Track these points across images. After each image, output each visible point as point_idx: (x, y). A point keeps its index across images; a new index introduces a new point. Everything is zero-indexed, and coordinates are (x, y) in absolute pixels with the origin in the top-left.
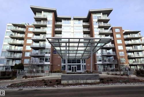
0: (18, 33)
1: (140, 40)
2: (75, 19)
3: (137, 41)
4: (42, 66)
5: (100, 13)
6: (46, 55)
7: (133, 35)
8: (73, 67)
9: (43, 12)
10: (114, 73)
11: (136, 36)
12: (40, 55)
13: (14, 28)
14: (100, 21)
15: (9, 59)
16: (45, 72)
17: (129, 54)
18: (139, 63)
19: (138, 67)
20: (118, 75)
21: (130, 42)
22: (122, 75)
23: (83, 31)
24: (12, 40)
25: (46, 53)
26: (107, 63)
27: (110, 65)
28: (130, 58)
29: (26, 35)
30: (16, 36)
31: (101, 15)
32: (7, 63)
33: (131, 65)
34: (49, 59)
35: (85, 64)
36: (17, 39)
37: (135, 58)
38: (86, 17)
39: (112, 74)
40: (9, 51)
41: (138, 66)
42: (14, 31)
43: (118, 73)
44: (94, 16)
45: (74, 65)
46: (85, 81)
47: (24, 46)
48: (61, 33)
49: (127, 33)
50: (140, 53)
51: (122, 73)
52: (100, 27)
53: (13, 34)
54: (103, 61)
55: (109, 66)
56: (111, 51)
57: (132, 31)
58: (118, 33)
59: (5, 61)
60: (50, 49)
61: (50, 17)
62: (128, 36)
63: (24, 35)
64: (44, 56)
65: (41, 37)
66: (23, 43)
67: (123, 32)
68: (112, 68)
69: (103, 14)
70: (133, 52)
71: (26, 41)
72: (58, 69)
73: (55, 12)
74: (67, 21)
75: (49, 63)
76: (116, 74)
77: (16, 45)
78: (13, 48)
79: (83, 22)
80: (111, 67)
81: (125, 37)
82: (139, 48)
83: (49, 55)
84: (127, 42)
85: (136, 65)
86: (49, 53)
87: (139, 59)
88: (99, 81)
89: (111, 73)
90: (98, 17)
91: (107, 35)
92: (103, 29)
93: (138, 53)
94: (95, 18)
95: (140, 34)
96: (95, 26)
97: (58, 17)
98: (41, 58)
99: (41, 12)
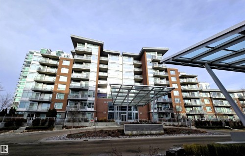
0: (48, 66)
1: (197, 85)
2: (124, 55)
3: (194, 87)
4: (84, 113)
5: (155, 52)
6: (89, 99)
7: (190, 79)
8: (123, 116)
9: (86, 44)
10: (171, 123)
11: (193, 80)
12: (81, 99)
13: (43, 60)
14: (154, 61)
15: (33, 102)
16: (90, 121)
17: (186, 101)
18: (197, 113)
19: (196, 118)
20: (177, 126)
21: (186, 88)
22: (180, 126)
23: (133, 71)
24: (40, 75)
25: (89, 96)
26: (163, 111)
27: (166, 114)
28: (186, 106)
29: (60, 70)
30: (45, 71)
31: (155, 54)
32: (29, 108)
33: (188, 115)
34: (93, 104)
35: (137, 112)
36: (46, 75)
37: (192, 107)
38: (138, 55)
39: (170, 125)
40: (33, 91)
41: (195, 116)
42: (42, 64)
43: (176, 124)
44: (147, 54)
45: (124, 113)
46: (149, 132)
47: (56, 84)
48: (106, 72)
49: (183, 77)
50: (197, 101)
51: (180, 124)
52: (154, 68)
53: (42, 67)
54: (158, 109)
55: (165, 116)
56: (166, 97)
57: (189, 75)
58: (173, 76)
59: (28, 105)
60: (94, 91)
61: (95, 50)
62: (185, 80)
63: (57, 70)
64: (86, 100)
65: (83, 75)
66: (55, 80)
67: (179, 76)
68: (168, 118)
69: (158, 53)
70: (190, 99)
71: (58, 78)
72: (105, 118)
73: (101, 46)
74: (114, 57)
75: (92, 110)
76: (174, 125)
77: (44, 83)
78: (41, 87)
79: (135, 59)
80: (167, 116)
81: (182, 81)
82: (196, 95)
83: (93, 99)
84: (183, 87)
85: (194, 115)
86: (94, 96)
87: (197, 108)
88: (162, 131)
89: (168, 123)
90: (152, 56)
91: (162, 78)
92: (158, 70)
93: (195, 101)
94: (149, 57)
95: (197, 79)
96: (149, 66)
97: (103, 51)
98: (83, 102)
99: (84, 44)
